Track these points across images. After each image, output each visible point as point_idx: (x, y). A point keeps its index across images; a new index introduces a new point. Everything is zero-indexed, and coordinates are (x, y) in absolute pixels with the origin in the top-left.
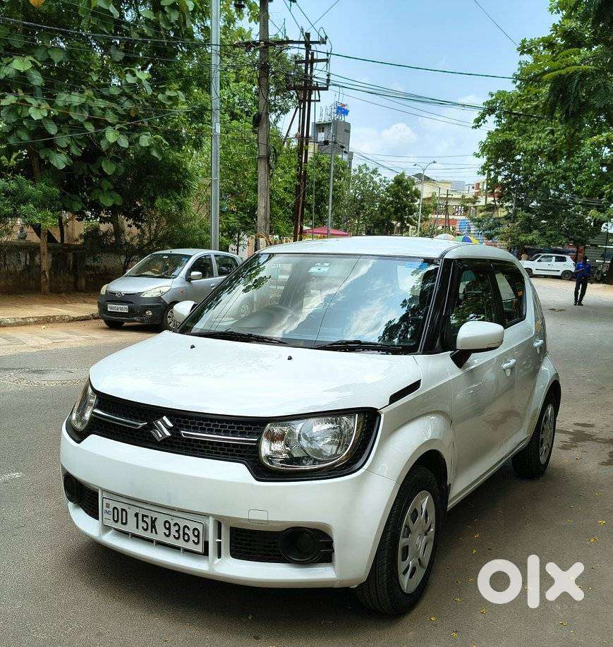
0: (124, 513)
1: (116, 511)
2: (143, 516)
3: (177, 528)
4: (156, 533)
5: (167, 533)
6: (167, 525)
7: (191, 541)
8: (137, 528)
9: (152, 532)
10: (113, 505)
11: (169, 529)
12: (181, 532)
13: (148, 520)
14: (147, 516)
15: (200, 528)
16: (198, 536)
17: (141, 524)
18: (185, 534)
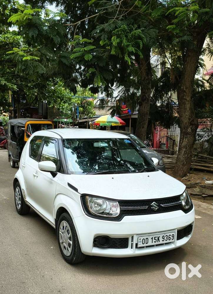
0: (147, 239)
1: (144, 240)
2: (155, 237)
3: (167, 237)
4: (159, 241)
5: (163, 240)
6: (163, 237)
7: (171, 239)
8: (152, 243)
9: (158, 242)
10: (142, 238)
11: (164, 238)
12: (168, 238)
13: (157, 238)
14: (156, 237)
15: (174, 233)
16: (173, 237)
17: (154, 240)
18: (169, 238)
